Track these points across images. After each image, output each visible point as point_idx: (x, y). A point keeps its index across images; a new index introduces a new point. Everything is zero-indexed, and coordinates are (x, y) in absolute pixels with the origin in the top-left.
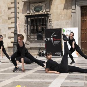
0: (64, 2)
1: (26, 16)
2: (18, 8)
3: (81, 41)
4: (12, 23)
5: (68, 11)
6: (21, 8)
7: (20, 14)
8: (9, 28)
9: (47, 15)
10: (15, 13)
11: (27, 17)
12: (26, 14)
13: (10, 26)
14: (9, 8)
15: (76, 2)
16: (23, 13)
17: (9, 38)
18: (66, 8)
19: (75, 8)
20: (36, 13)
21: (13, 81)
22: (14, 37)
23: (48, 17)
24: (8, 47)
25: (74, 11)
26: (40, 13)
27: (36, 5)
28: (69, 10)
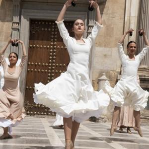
3: (26, 86)
5: (5, 26)
15: (23, 10)
19: (18, 21)
25: (16, 26)
28: (6, 23)
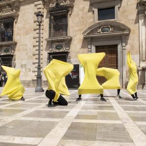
0: (82, 42)
1: (48, 53)
2: (42, 46)
4: (36, 59)
6: (45, 46)
7: (44, 51)
8: (34, 63)
9: (67, 53)
10: (39, 50)
11: (50, 54)
12: (49, 52)
13: (34, 62)
14: (34, 46)
15: (92, 43)
16: (46, 50)
17: (34, 72)
18: (83, 47)
19: (90, 48)
20: (57, 51)
21: (35, 110)
22: (38, 71)
23: (68, 54)
24: (33, 80)
25: (90, 50)
26: (61, 51)
27: (57, 44)
28: (85, 49)
